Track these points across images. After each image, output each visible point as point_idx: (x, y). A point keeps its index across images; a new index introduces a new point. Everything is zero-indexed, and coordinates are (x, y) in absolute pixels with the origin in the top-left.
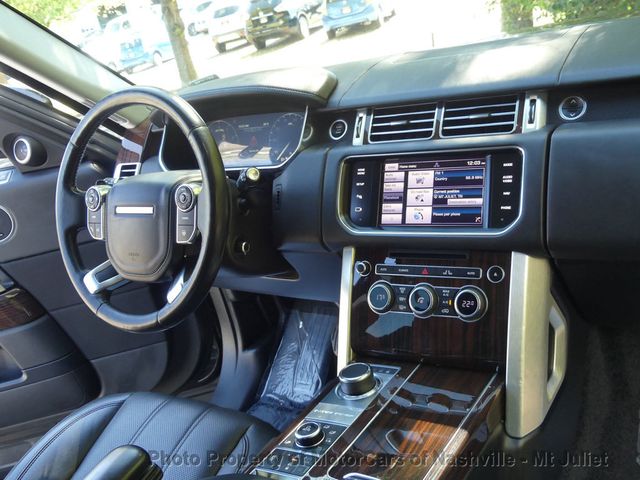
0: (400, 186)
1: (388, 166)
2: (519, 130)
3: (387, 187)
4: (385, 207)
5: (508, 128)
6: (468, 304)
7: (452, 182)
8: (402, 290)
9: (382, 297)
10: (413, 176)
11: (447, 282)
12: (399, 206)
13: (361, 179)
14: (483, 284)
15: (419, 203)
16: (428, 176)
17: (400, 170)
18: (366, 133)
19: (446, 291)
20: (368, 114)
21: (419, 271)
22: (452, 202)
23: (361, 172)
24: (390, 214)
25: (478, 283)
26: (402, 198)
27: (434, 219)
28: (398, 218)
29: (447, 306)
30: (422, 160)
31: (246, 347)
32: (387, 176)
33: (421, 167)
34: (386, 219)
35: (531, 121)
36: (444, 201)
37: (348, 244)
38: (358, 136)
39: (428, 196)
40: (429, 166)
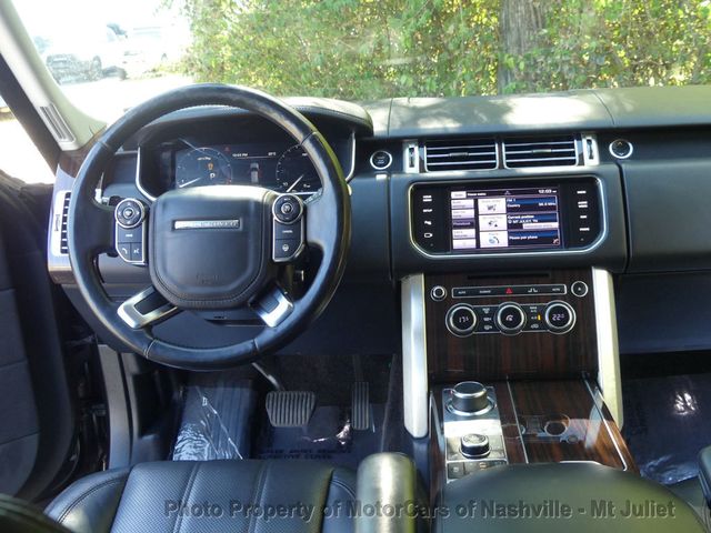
0: (470, 214)
1: (454, 194)
2: (582, 163)
3: (455, 214)
4: (455, 232)
5: (573, 163)
6: (557, 317)
7: (525, 208)
8: (486, 311)
9: (465, 319)
10: (484, 204)
11: (534, 300)
12: (472, 232)
13: (428, 205)
14: (570, 299)
15: (492, 227)
16: (500, 204)
17: (468, 197)
18: (421, 162)
19: (533, 308)
20: (421, 146)
21: (503, 291)
22: (527, 226)
23: (427, 199)
24: (462, 240)
25: (564, 298)
26: (474, 224)
27: (510, 242)
28: (472, 244)
29: (536, 322)
30: (492, 187)
32: (454, 203)
33: (490, 195)
34: (457, 244)
35: (591, 157)
36: (520, 226)
37: (415, 270)
38: (412, 165)
39: (502, 222)
40: (500, 194)
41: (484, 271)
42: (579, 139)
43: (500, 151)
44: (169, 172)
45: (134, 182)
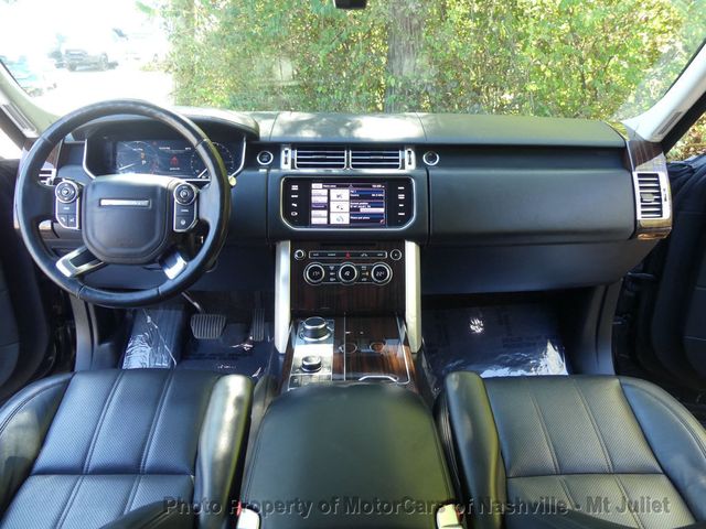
0: (325, 200)
1: (314, 185)
2: (403, 168)
3: (314, 199)
4: (313, 212)
5: (397, 167)
6: (379, 274)
7: (362, 197)
8: (332, 268)
9: (317, 273)
10: (334, 193)
11: (364, 261)
12: (325, 213)
13: (295, 192)
14: (389, 261)
15: (339, 210)
16: (345, 193)
17: (323, 188)
18: (293, 160)
19: (364, 267)
20: (293, 149)
21: (344, 255)
22: (363, 210)
23: (295, 188)
24: (318, 218)
25: (385, 261)
26: (327, 207)
27: (351, 220)
28: (325, 221)
29: (365, 276)
30: (340, 182)
31: (101, 341)
32: (313, 192)
33: (338, 187)
34: (314, 221)
35: (410, 163)
36: (358, 210)
37: (285, 238)
38: (286, 163)
39: (346, 206)
40: (347, 187)
41: (331, 240)
42: (403, 150)
43: (348, 155)
44: (111, 158)
45: (81, 164)
